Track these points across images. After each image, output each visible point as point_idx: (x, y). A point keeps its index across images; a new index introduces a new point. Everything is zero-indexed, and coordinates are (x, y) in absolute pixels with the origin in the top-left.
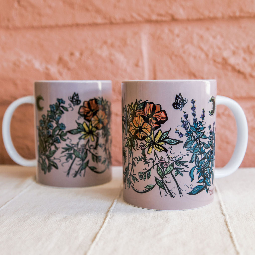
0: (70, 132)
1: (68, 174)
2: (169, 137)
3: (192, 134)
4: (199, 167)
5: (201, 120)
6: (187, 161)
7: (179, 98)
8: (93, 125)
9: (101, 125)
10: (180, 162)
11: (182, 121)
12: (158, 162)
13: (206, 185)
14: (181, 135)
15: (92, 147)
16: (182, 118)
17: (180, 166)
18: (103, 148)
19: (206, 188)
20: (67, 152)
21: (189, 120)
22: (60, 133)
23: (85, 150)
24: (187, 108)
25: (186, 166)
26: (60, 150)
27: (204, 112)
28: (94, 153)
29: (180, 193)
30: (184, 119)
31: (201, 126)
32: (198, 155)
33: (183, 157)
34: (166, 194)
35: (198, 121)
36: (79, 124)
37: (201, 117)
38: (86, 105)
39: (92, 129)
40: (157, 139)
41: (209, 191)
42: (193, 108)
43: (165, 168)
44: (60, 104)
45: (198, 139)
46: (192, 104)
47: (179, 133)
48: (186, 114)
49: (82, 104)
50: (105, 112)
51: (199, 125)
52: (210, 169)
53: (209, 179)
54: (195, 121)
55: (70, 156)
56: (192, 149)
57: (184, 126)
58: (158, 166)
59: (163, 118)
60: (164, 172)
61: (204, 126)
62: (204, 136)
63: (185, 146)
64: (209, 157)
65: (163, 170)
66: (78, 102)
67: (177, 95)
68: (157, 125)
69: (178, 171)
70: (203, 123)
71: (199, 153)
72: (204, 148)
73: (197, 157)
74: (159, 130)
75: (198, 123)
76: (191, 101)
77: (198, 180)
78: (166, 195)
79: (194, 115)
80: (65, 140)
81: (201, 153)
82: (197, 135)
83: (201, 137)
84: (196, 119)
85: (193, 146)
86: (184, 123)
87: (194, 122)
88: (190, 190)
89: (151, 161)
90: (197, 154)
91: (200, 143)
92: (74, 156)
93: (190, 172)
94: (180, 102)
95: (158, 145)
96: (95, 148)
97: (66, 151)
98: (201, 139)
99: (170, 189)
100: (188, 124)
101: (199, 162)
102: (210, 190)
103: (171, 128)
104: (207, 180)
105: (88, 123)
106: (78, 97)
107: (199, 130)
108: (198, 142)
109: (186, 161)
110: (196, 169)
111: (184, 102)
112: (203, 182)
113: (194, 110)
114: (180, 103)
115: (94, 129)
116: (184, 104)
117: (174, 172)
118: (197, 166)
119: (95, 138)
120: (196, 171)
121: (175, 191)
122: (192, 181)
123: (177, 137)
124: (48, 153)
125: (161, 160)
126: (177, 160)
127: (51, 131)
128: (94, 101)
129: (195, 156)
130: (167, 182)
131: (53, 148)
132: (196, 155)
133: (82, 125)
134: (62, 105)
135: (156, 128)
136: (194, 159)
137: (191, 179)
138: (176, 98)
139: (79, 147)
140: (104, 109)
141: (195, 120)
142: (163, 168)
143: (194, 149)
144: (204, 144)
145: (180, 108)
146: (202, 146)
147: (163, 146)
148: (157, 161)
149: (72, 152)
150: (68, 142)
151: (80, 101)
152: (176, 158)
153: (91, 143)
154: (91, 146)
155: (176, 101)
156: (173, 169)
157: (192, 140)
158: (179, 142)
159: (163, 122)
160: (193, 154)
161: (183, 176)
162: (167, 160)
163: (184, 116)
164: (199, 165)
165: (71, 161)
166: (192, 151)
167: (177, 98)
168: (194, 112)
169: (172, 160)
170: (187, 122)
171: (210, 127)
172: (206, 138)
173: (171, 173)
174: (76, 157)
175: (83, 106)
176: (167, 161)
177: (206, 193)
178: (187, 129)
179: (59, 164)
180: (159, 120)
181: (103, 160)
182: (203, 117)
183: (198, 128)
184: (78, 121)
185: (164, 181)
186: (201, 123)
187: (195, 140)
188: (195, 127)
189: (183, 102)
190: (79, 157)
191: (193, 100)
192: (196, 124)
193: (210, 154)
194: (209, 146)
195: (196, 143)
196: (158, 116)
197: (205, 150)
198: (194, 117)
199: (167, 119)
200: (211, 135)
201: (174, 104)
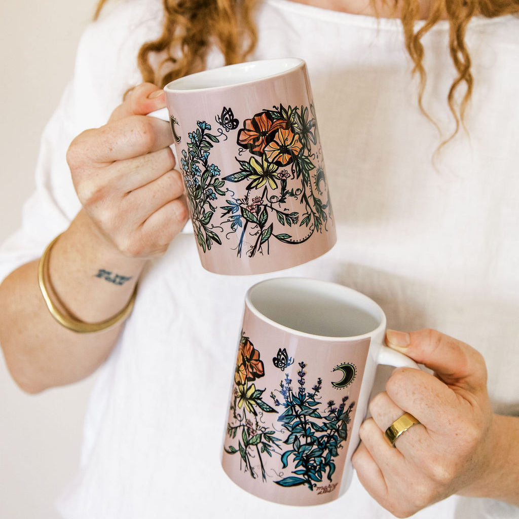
2: (262, 398)
3: (294, 406)
4: (299, 453)
5: (313, 392)
6: (280, 440)
7: (283, 354)
10: (269, 436)
11: (282, 386)
12: (245, 424)
13: (310, 479)
14: (277, 403)
16: (282, 381)
17: (269, 442)
19: (309, 483)
21: (292, 387)
24: (292, 370)
25: (277, 445)
27: (320, 382)
29: (264, 476)
30: (284, 383)
31: (310, 400)
32: (299, 437)
33: (274, 432)
34: (247, 469)
35: (306, 392)
37: (313, 388)
40: (249, 394)
41: (314, 488)
42: (302, 374)
43: (251, 437)
45: (302, 416)
46: (300, 369)
47: (275, 400)
48: (289, 378)
51: (307, 398)
52: (323, 459)
53: (319, 471)
54: (302, 392)
56: (290, 426)
57: (283, 393)
58: (244, 429)
59: (259, 371)
60: (249, 440)
61: (316, 401)
62: (315, 414)
63: (281, 419)
64: (324, 443)
65: (249, 437)
67: (280, 349)
68: (252, 377)
69: (266, 447)
70: (315, 397)
71: (301, 435)
72: (313, 430)
73: (296, 439)
74: (253, 384)
75: (307, 395)
76: (299, 363)
77: (294, 470)
78: (246, 471)
79: (301, 382)
81: (305, 436)
82: (302, 410)
83: (310, 415)
84: (304, 389)
85: (292, 423)
86: (284, 389)
87: (299, 393)
88: (279, 479)
89: (239, 418)
90: (298, 435)
91: (306, 423)
93: (283, 456)
94: (283, 359)
95: (249, 402)
98: (308, 418)
99: (252, 466)
100: (290, 392)
101: (300, 446)
102: (318, 488)
103: (265, 389)
104: (314, 472)
106: (232, 115)
107: (307, 405)
108: (303, 420)
109: (278, 439)
110: (294, 454)
111: (289, 362)
112: (304, 475)
113: (302, 376)
114: (283, 362)
116: (288, 365)
117: (260, 446)
118: (296, 451)
120: (292, 457)
121: (258, 471)
122: (285, 466)
123: (271, 403)
125: (248, 423)
126: (266, 433)
129: (294, 437)
130: (250, 455)
132: (296, 436)
135: (249, 379)
136: (292, 440)
137: (282, 465)
138: (278, 353)
141: (302, 390)
142: (249, 435)
143: (294, 428)
144: (313, 424)
145: (281, 368)
146: (309, 427)
147: (254, 406)
148: (244, 422)
151: (237, 121)
152: (265, 429)
155: (278, 357)
156: (260, 441)
157: (292, 415)
158: (273, 411)
159: (259, 376)
160: (290, 433)
161: (271, 456)
162: (254, 427)
163: (286, 380)
164: (300, 450)
166: (290, 429)
167: (280, 353)
168: (302, 379)
169: (260, 430)
170: (289, 389)
171: (331, 404)
172: (320, 417)
173: (256, 445)
176: (255, 429)
177: (309, 490)
178: (288, 399)
182: (317, 389)
183: (305, 402)
185: (247, 452)
186: (311, 396)
187: (298, 416)
188: (299, 399)
189: (287, 361)
191: (303, 363)
192: (302, 395)
193: (325, 439)
194: (326, 429)
195: (298, 420)
196: (255, 365)
197: (314, 433)
198: (300, 386)
199: (263, 375)
200: (333, 415)
201: (274, 359)
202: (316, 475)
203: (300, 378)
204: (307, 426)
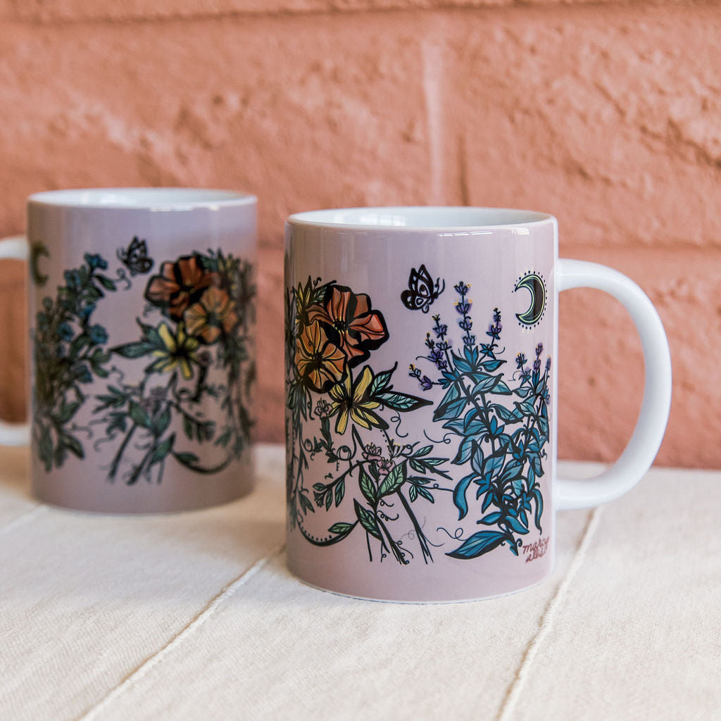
0: (120, 350)
1: (113, 473)
2: (392, 387)
3: (461, 380)
4: (484, 478)
5: (488, 340)
6: (446, 460)
7: (419, 277)
8: (190, 331)
9: (214, 332)
10: (422, 460)
11: (430, 344)
12: (362, 459)
13: (511, 531)
14: (427, 384)
15: (184, 396)
16: (428, 335)
17: (424, 473)
18: (222, 398)
19: (511, 539)
20: (111, 409)
21: (450, 341)
22: (91, 353)
23: (164, 406)
24: (445, 306)
25: (441, 473)
26: (91, 403)
27: (497, 318)
28: (192, 413)
29: (426, 551)
30: (434, 337)
31: (488, 359)
32: (479, 443)
33: (432, 447)
34: (384, 551)
35: (477, 343)
36: (146, 329)
37: (487, 333)
38: (168, 273)
39: (185, 341)
40: (361, 391)
41: (520, 549)
42: (463, 308)
43: (382, 478)
44: (92, 269)
45: (479, 396)
46: (459, 296)
47: (421, 378)
48: (441, 323)
49: (155, 271)
50: (229, 293)
51: (481, 355)
52: (524, 482)
53: (521, 511)
54: (470, 346)
55: (118, 422)
56: (459, 425)
57: (436, 358)
58: (362, 470)
59: (377, 333)
60: (379, 488)
61: (498, 357)
62: (500, 386)
63: (438, 415)
64: (522, 448)
65: (377, 482)
66: (143, 266)
67: (413, 270)
68: (360, 353)
69: (420, 487)
70: (495, 350)
71: (482, 437)
72: (501, 423)
73: (476, 447)
74: (365, 368)
75: (480, 348)
76: (456, 287)
77: (481, 517)
78: (383, 556)
79: (466, 325)
80: (105, 375)
81: (490, 437)
82: (477, 384)
83: (490, 391)
84: (473, 337)
85: (462, 416)
86: (436, 349)
87: (465, 347)
88: (455, 545)
89: (345, 455)
90: (477, 438)
91: (487, 409)
92: (129, 422)
93: (455, 493)
94: (422, 288)
95: (363, 409)
96: (196, 399)
97: (107, 406)
98: (488, 397)
99: (395, 540)
100: (449, 351)
101: (485, 461)
102: (525, 547)
103: (396, 363)
104: (515, 514)
105: (174, 327)
106: (145, 251)
107: (484, 371)
108: (480, 403)
109: (440, 459)
110: (475, 482)
111: (435, 290)
112: (499, 522)
113: (464, 313)
114: (424, 293)
115: (192, 343)
116: (434, 296)
117: (406, 488)
118: (478, 475)
119: (196, 368)
120: (473, 488)
121: (411, 545)
122: (462, 515)
123: (414, 388)
124: (56, 410)
125: (369, 454)
126: (414, 456)
127: (67, 346)
128: (192, 262)
129: (470, 444)
130: (387, 518)
131: (71, 396)
132: (474, 441)
133: (157, 330)
134: (98, 271)
135: (355, 362)
136: (467, 453)
137: (457, 511)
138: (411, 278)
139: (147, 394)
140: (225, 285)
141: (469, 340)
142: (377, 476)
143: (466, 426)
144: (499, 409)
145: (421, 307)
146: (494, 416)
147: (377, 411)
148: (359, 456)
149: (125, 408)
150: (113, 380)
151: (151, 262)
152: (411, 448)
153: (181, 384)
154: (183, 391)
155: (411, 287)
156: (405, 479)
157: (459, 398)
158: (421, 403)
159: (376, 345)
160: (462, 438)
161: (433, 502)
162: (386, 454)
163: (435, 329)
164: (485, 472)
165: (120, 437)
166: (461, 430)
167: (415, 278)
168: (465, 318)
169: (401, 454)
170: (446, 347)
171: (521, 360)
172: (509, 393)
173: (398, 490)
174: (136, 424)
175: (160, 277)
176: (388, 457)
177: (511, 553)
178: (445, 367)
179: (87, 445)
180: (364, 337)
181: (218, 433)
182: (494, 332)
183: (479, 365)
184: (145, 321)
185: (379, 514)
186: (488, 350)
187: (470, 398)
188: (467, 361)
189: (431, 289)
190: (144, 426)
191: (461, 283)
192: (471, 352)
193: (522, 438)
194: (520, 415)
195: (472, 406)
196: (362, 326)
197: (503, 426)
198: (465, 333)
199: (386, 337)
200: (527, 384)
201: (405, 295)
202: (519, 518)
203: (462, 317)
204: (491, 415)
